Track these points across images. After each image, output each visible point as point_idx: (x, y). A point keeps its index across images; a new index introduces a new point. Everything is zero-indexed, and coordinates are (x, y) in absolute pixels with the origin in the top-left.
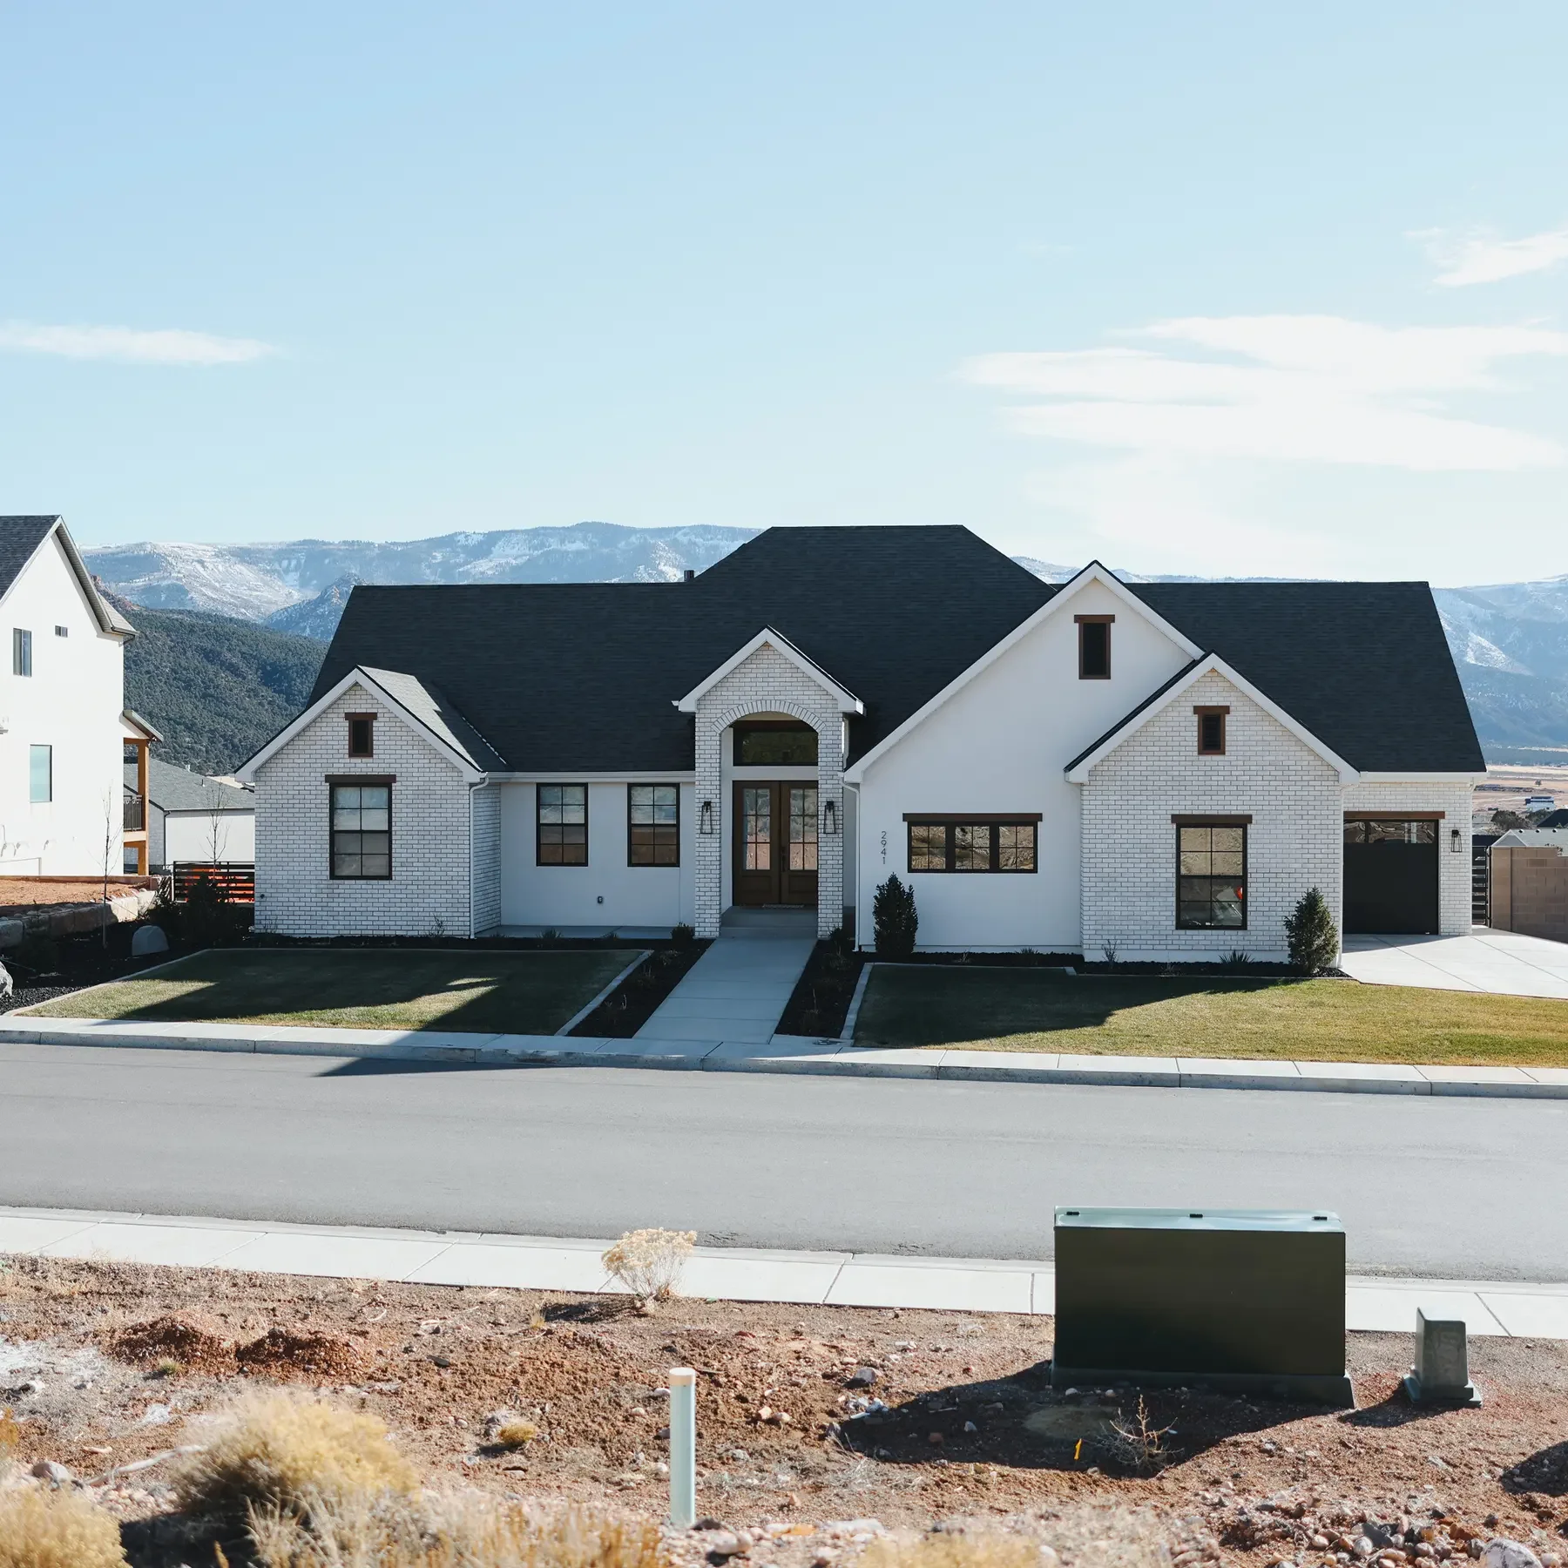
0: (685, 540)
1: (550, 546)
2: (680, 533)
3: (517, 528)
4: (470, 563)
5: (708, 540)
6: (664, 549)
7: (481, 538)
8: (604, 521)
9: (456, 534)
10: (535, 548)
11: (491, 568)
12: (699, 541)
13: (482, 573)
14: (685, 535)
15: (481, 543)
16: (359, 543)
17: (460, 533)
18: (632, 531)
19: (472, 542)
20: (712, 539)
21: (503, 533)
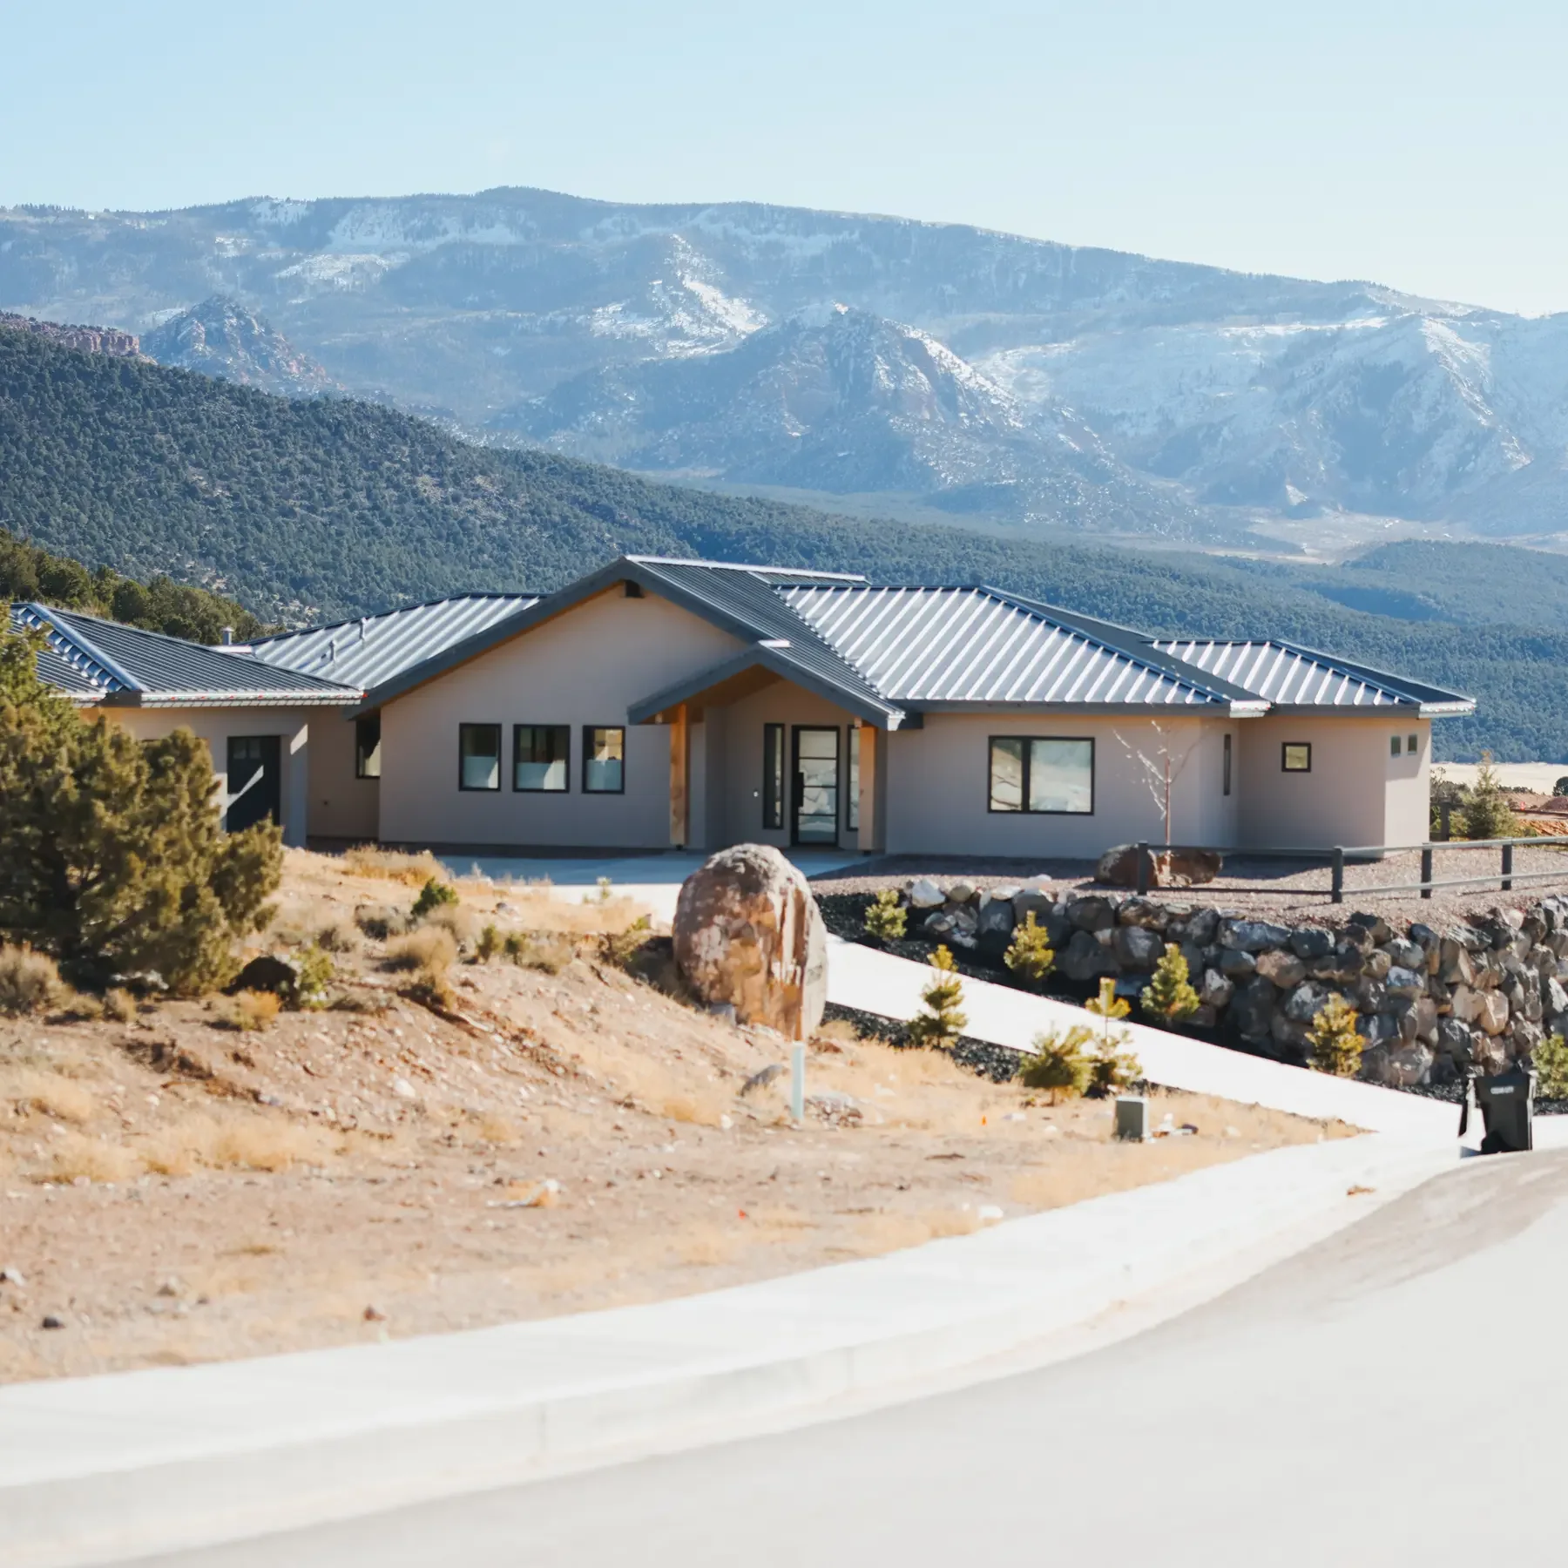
0: (716, 229)
1: (445, 232)
2: (703, 215)
3: (373, 194)
4: (297, 261)
5: (760, 232)
6: (685, 250)
7: (302, 211)
8: (542, 188)
9: (252, 201)
10: (420, 235)
11: (343, 274)
12: (743, 232)
13: (329, 282)
14: (713, 220)
15: (304, 222)
16: (54, 210)
17: (260, 200)
18: (599, 210)
19: (289, 216)
20: (767, 230)
21: (344, 206)
